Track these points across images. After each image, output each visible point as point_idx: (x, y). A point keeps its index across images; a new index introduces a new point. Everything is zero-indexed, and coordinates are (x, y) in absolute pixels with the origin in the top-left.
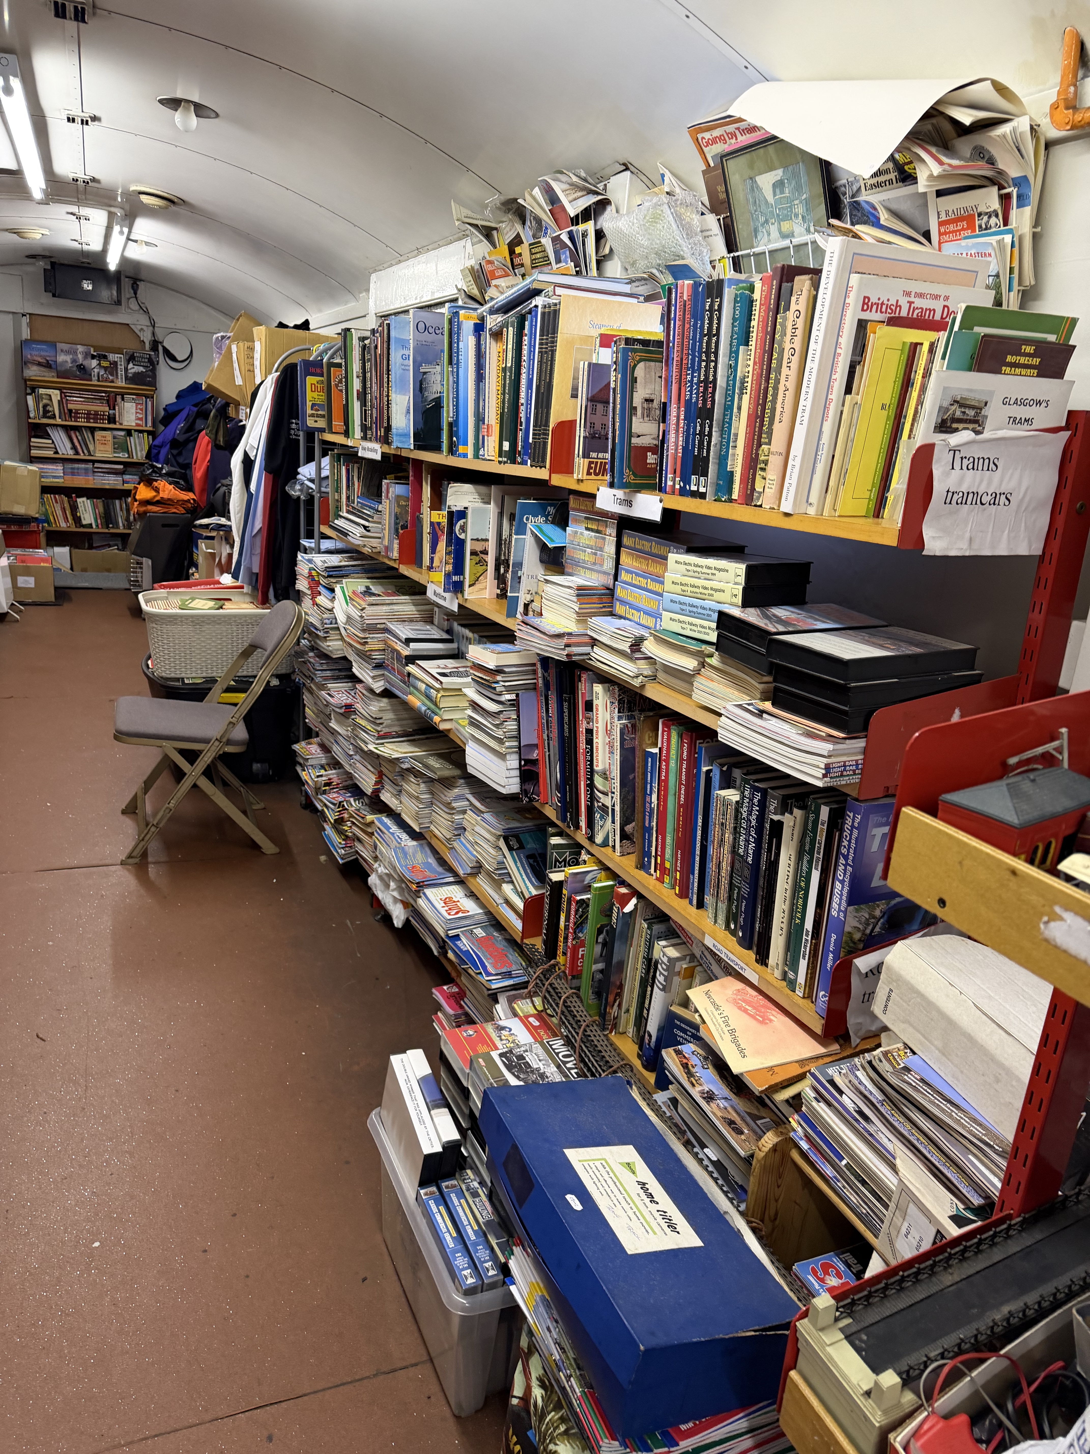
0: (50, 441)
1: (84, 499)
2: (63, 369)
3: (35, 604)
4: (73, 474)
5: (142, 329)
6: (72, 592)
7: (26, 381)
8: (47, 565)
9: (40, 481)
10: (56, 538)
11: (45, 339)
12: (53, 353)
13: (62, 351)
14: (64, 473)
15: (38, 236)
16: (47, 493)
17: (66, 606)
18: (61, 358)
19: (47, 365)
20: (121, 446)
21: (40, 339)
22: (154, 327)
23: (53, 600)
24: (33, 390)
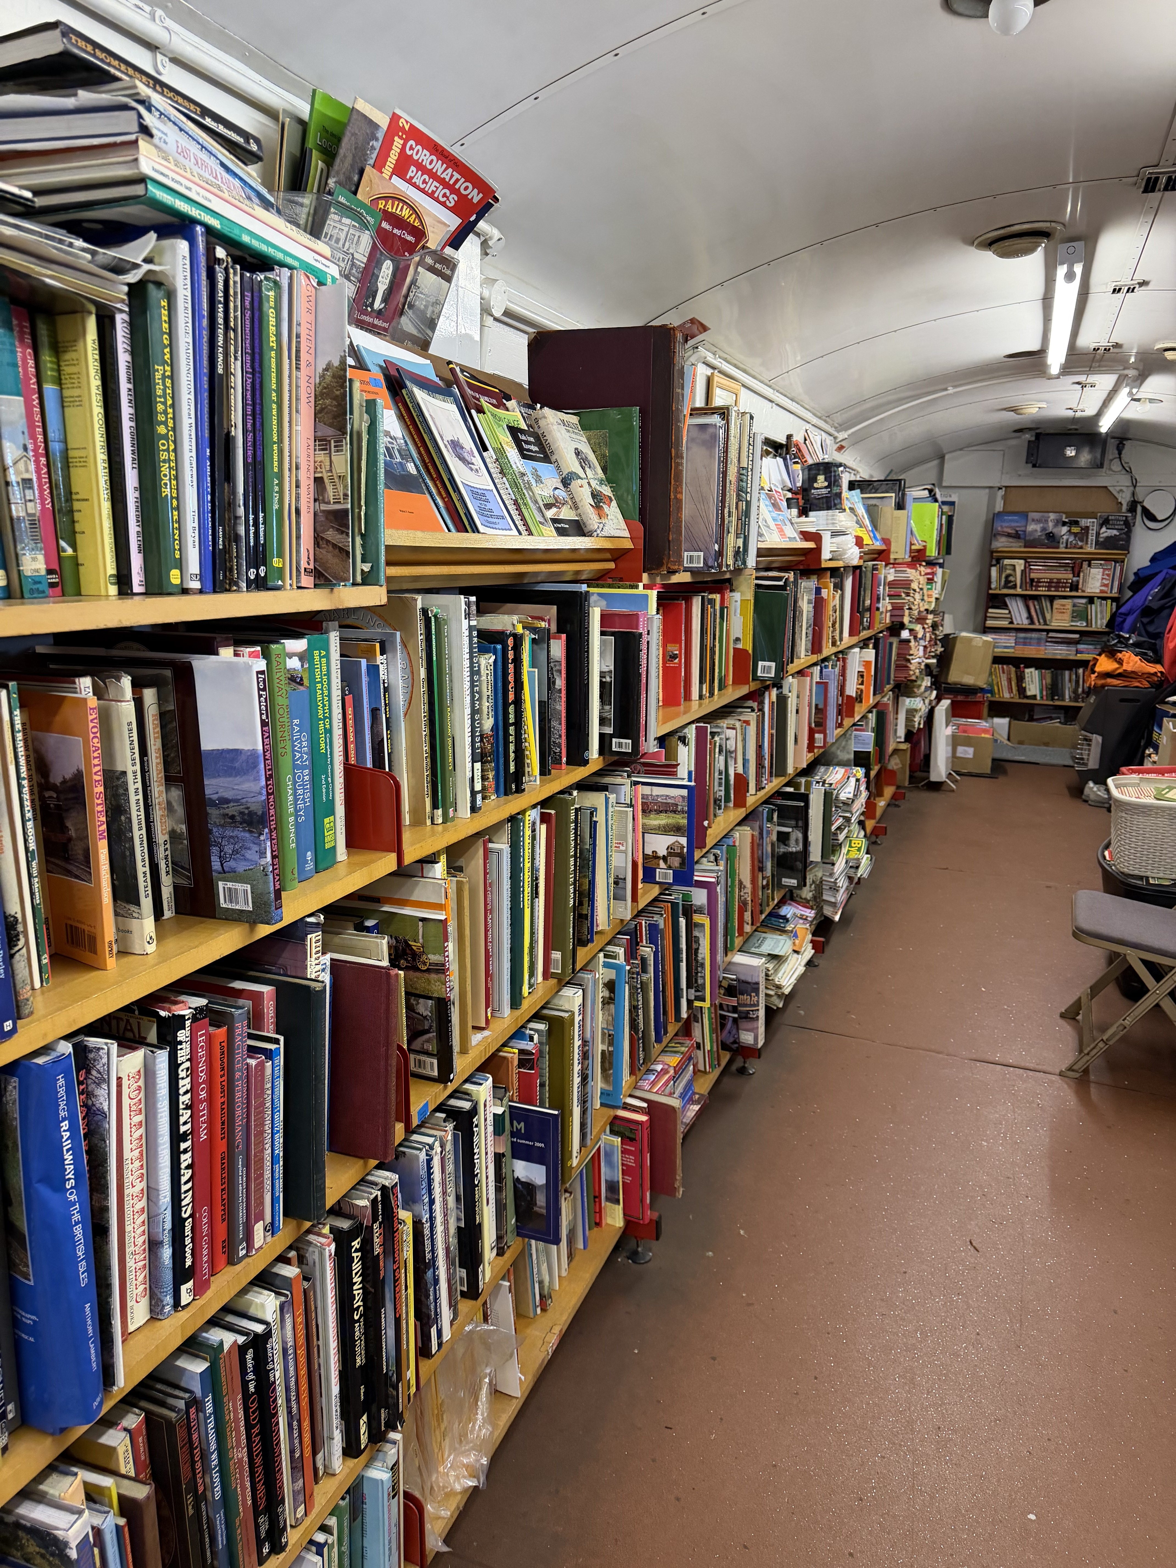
0: (1007, 612)
1: (1032, 670)
2: (1032, 538)
3: (970, 775)
4: (1025, 644)
5: (1121, 490)
6: (1007, 765)
7: (992, 552)
8: (987, 736)
9: (993, 651)
10: (998, 709)
11: (1017, 510)
12: (1023, 523)
13: (1033, 520)
14: (1016, 643)
15: (1034, 410)
16: (999, 664)
17: (1002, 779)
18: (1031, 527)
19: (1016, 536)
20: (1081, 614)
21: (1012, 510)
22: (1135, 487)
23: (989, 772)
24: (998, 560)
